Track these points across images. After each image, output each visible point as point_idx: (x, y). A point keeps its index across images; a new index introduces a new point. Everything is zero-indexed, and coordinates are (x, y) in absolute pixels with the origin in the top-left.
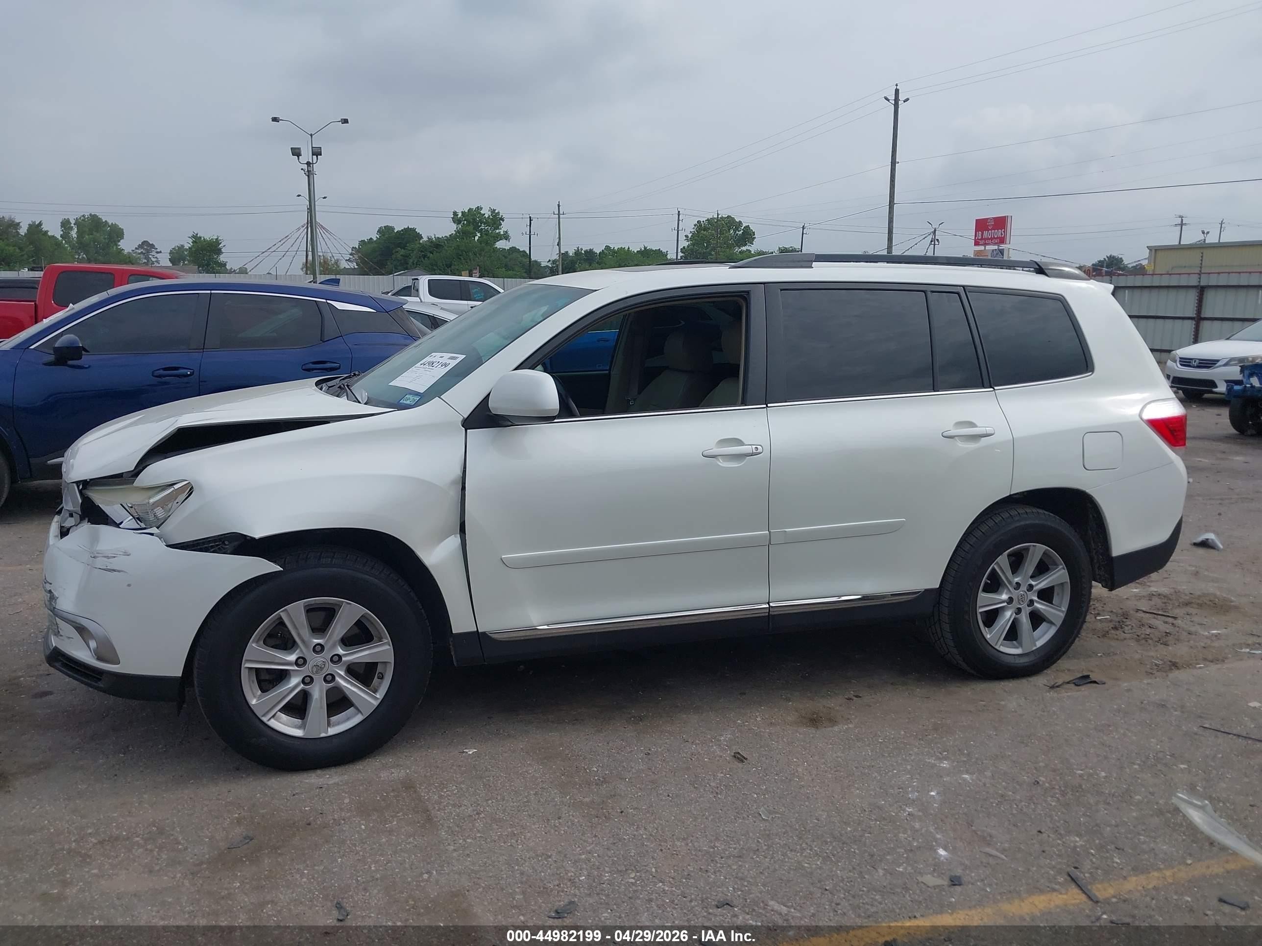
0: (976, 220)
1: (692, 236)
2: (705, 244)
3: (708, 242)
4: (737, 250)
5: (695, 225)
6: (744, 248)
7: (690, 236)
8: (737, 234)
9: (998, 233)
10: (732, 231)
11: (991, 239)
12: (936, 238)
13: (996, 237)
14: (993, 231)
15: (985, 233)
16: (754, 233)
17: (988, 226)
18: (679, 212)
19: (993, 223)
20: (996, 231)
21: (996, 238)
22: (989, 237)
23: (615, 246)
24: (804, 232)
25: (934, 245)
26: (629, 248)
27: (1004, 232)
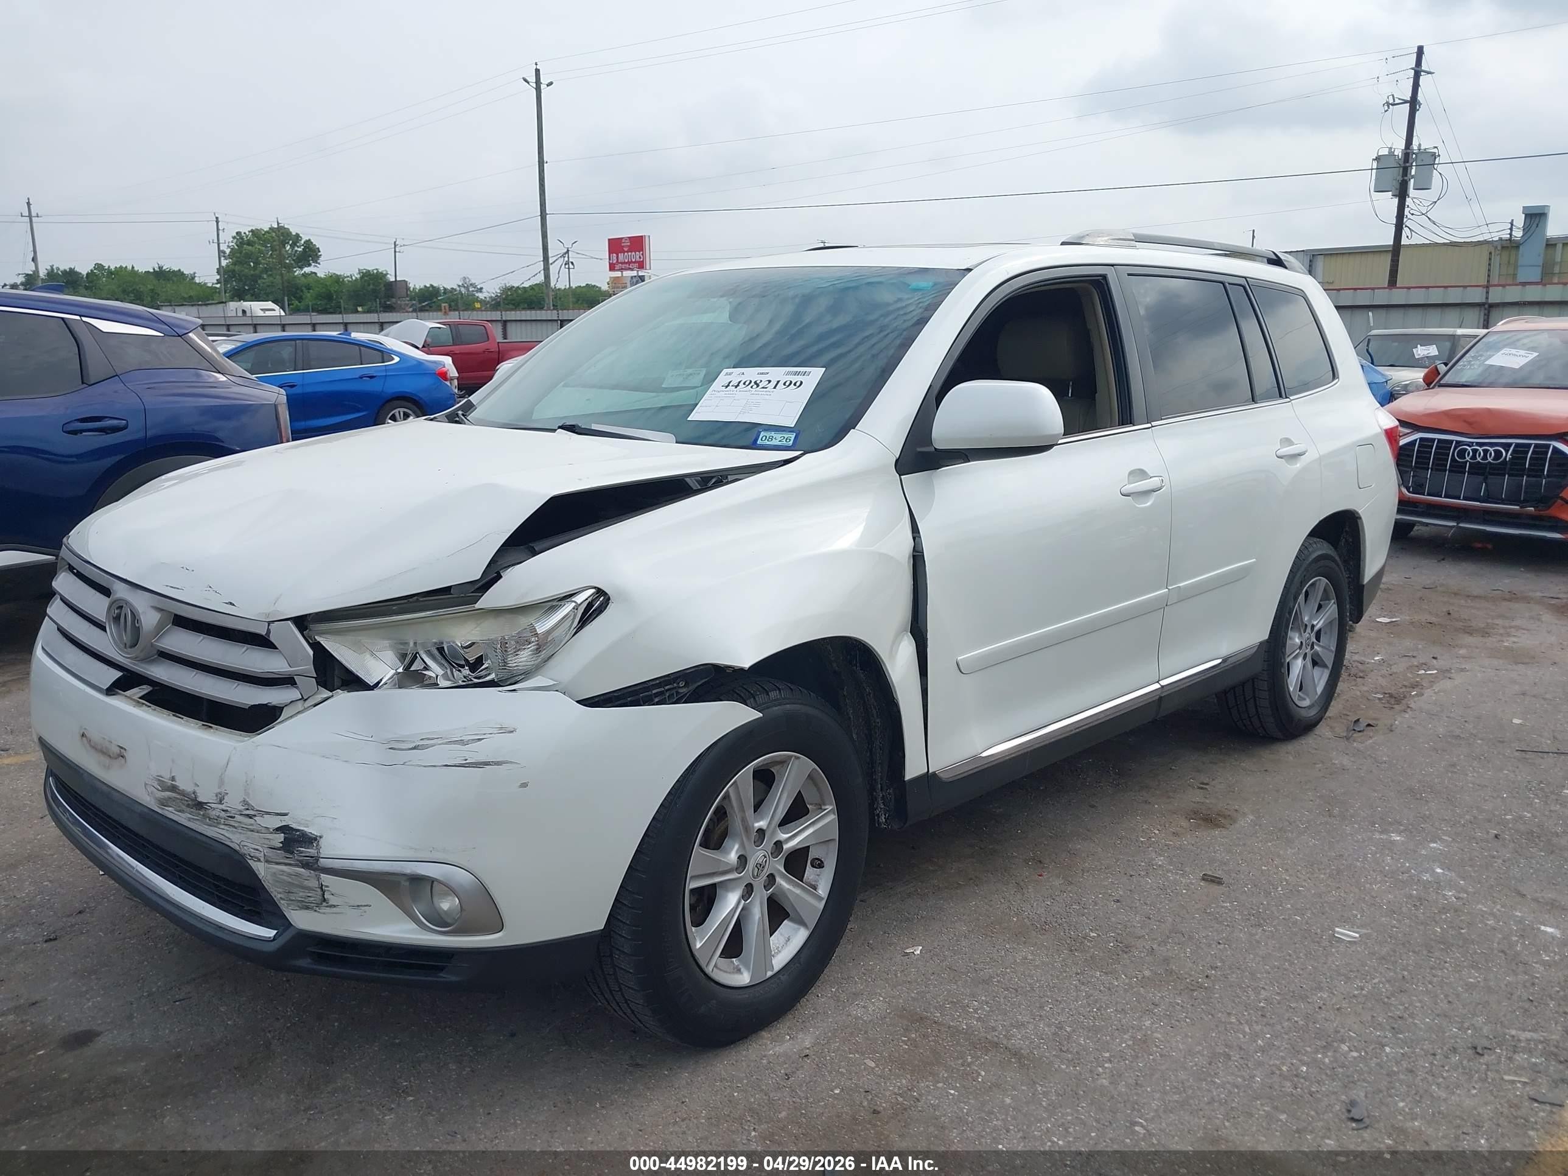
0: (609, 240)
1: (230, 252)
2: (252, 264)
3: (257, 263)
4: (298, 272)
5: (234, 238)
6: (307, 270)
7: (228, 251)
8: (296, 251)
9: (636, 256)
10: (288, 247)
11: (629, 263)
12: (571, 260)
13: (634, 260)
14: (630, 254)
15: (621, 256)
16: (318, 248)
17: (623, 246)
18: (217, 218)
19: (629, 244)
20: (633, 253)
21: (635, 262)
22: (626, 261)
23: (112, 264)
24: (397, 250)
25: (569, 268)
26: (133, 267)
27: (643, 254)
